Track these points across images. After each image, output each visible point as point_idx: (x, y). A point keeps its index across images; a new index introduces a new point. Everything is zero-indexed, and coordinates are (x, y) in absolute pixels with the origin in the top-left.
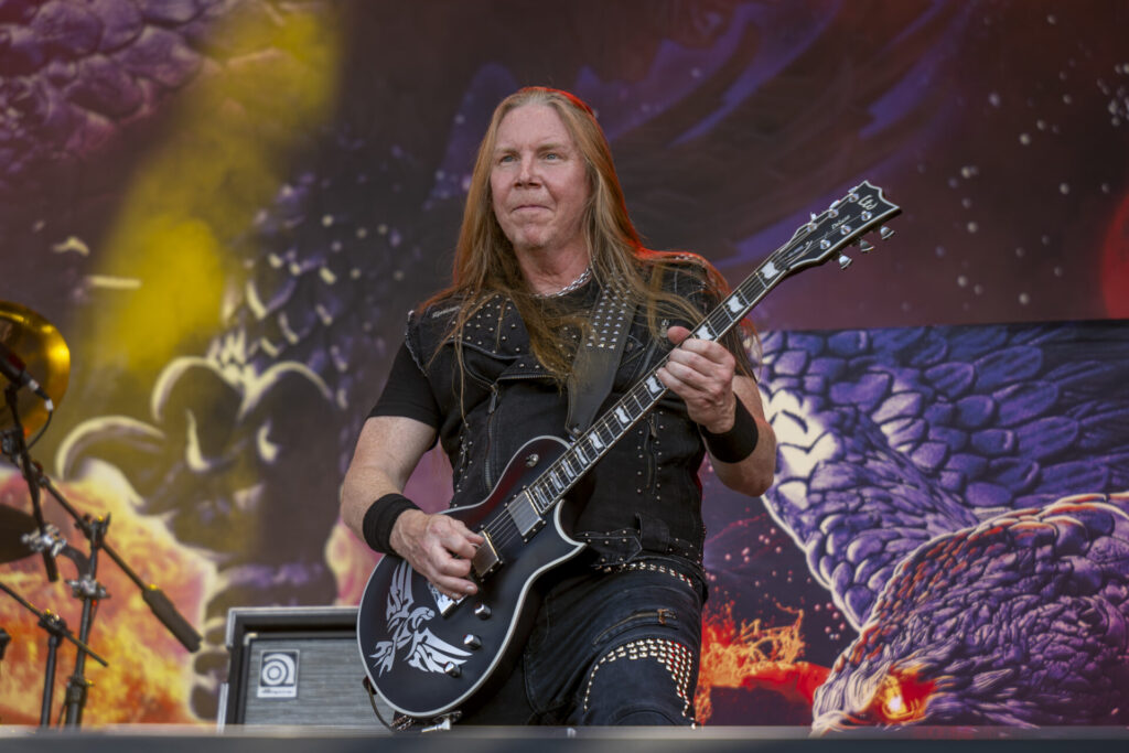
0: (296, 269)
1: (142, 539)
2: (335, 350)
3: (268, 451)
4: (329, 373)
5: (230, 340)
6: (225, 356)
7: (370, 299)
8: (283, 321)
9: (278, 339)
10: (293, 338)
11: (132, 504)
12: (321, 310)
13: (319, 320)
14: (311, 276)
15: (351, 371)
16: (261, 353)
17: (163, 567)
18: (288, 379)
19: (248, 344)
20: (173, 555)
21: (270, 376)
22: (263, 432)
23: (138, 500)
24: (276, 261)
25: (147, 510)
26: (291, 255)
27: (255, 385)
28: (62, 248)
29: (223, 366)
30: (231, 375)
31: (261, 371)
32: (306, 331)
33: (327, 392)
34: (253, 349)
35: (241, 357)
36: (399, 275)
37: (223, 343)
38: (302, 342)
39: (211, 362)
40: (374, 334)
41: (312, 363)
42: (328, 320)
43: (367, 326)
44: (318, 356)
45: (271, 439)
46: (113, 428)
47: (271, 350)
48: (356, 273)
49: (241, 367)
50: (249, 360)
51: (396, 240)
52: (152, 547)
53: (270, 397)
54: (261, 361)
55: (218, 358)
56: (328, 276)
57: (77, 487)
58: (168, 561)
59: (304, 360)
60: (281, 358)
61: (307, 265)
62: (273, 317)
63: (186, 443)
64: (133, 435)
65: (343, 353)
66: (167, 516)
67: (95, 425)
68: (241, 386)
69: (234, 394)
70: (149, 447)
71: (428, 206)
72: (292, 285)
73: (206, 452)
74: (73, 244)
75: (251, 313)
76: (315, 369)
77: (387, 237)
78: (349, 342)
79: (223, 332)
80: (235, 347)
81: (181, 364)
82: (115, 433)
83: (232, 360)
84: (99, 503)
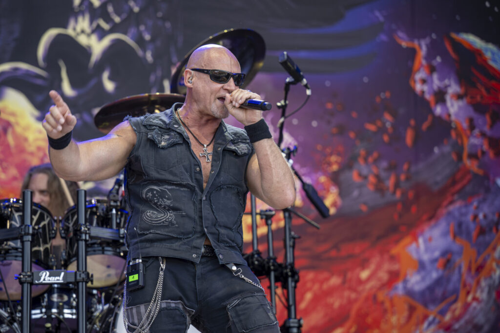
2: (142, 28)
3: (109, 86)
4: (140, 41)
5: (80, 19)
6: (79, 29)
8: (110, 9)
9: (108, 19)
10: (117, 19)
11: (32, 115)
12: (132, 4)
13: (131, 10)
15: (153, 40)
16: (99, 27)
18: (116, 43)
19: (91, 22)
21: (107, 41)
22: (106, 75)
23: (37, 113)
27: (98, 47)
29: (78, 34)
30: (83, 40)
31: (101, 38)
32: (124, 16)
33: (140, 52)
34: (94, 25)
35: (88, 30)
37: (76, 21)
38: (123, 22)
39: (70, 31)
40: (164, 19)
41: (130, 35)
42: (136, 9)
43: (160, 14)
44: (133, 30)
45: (111, 78)
46: (16, 69)
47: (105, 26)
49: (89, 35)
50: (93, 32)
53: (108, 53)
54: (101, 33)
55: (74, 29)
59: (125, 33)
60: (111, 31)
62: (104, 6)
63: (60, 80)
64: (28, 74)
65: (147, 29)
67: (6, 67)
68: (89, 47)
69: (86, 52)
70: (40, 82)
73: (73, 85)
75: (92, 4)
76: (132, 38)
78: (150, 23)
79: (75, 14)
80: (84, 23)
81: (52, 33)
82: (19, 73)
83: (83, 32)
84: (13, 114)
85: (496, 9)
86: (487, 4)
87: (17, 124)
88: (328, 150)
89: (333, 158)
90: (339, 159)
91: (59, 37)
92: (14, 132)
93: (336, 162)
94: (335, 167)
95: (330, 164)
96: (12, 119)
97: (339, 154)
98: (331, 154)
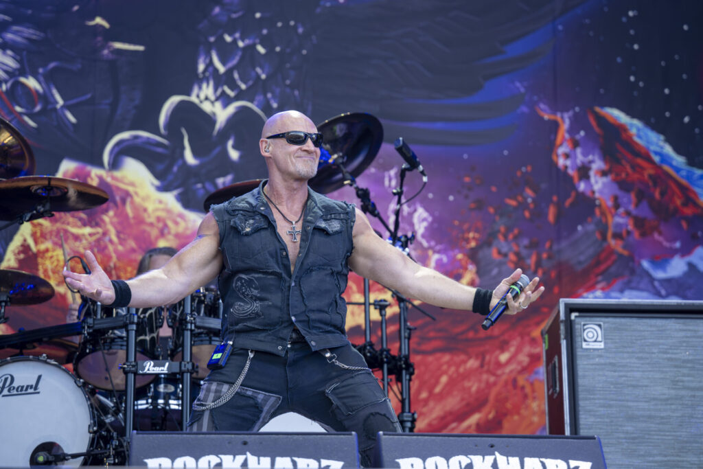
0: (241, 44)
1: (161, 206)
2: (270, 95)
3: (234, 155)
4: (266, 108)
5: (204, 85)
6: (202, 96)
7: (288, 65)
8: (236, 76)
9: (233, 86)
10: (243, 87)
11: (153, 184)
12: (258, 70)
13: (258, 77)
14: (251, 48)
15: (280, 108)
16: (223, 93)
17: (176, 223)
18: (242, 110)
19: (216, 90)
20: (181, 216)
21: (231, 109)
22: (230, 143)
23: (157, 183)
24: (228, 39)
25: (163, 188)
26: (237, 35)
27: (222, 114)
28: (92, 23)
29: (201, 102)
30: (207, 107)
31: (225, 105)
32: (251, 83)
34: (219, 92)
35: (212, 98)
36: (304, 52)
37: (200, 88)
38: (249, 89)
39: (193, 98)
40: (292, 87)
41: (256, 103)
42: (263, 76)
43: (288, 82)
44: (259, 98)
45: (234, 147)
46: (136, 137)
47: (232, 94)
48: (278, 49)
49: (213, 103)
50: (217, 99)
51: (300, 30)
52: (169, 211)
53: (232, 121)
54: (226, 100)
55: (198, 96)
56: (261, 49)
57: (117, 174)
58: (179, 220)
59: (252, 101)
60: (237, 98)
61: (247, 42)
62: (229, 72)
63: (183, 148)
64: (149, 142)
65: (274, 97)
66: (175, 192)
67: (125, 135)
68: (214, 114)
69: (210, 120)
70: (160, 150)
71: (318, 10)
72: (240, 53)
73: (196, 154)
74: (98, 20)
75: (216, 70)
76: (258, 106)
77: (295, 28)
78: (278, 91)
79: (199, 80)
80: (208, 90)
81: (175, 100)
82: (138, 141)
83: (207, 98)
84: (132, 184)
85: (641, 84)
86: (632, 78)
87: (136, 193)
88: (466, 226)
89: (471, 235)
90: (477, 235)
91: (182, 103)
92: (132, 203)
93: (474, 238)
94: (473, 244)
95: (468, 241)
96: (131, 189)
97: (476, 231)
98: (469, 231)
